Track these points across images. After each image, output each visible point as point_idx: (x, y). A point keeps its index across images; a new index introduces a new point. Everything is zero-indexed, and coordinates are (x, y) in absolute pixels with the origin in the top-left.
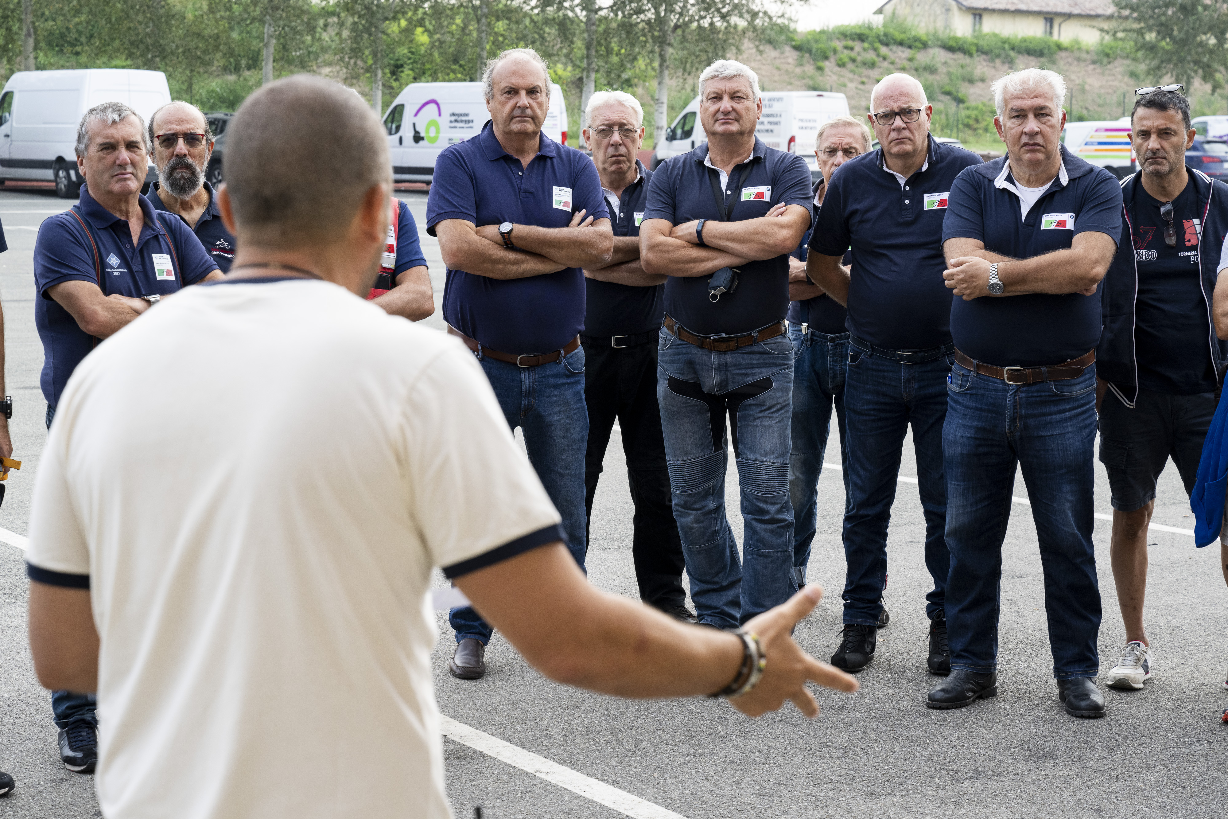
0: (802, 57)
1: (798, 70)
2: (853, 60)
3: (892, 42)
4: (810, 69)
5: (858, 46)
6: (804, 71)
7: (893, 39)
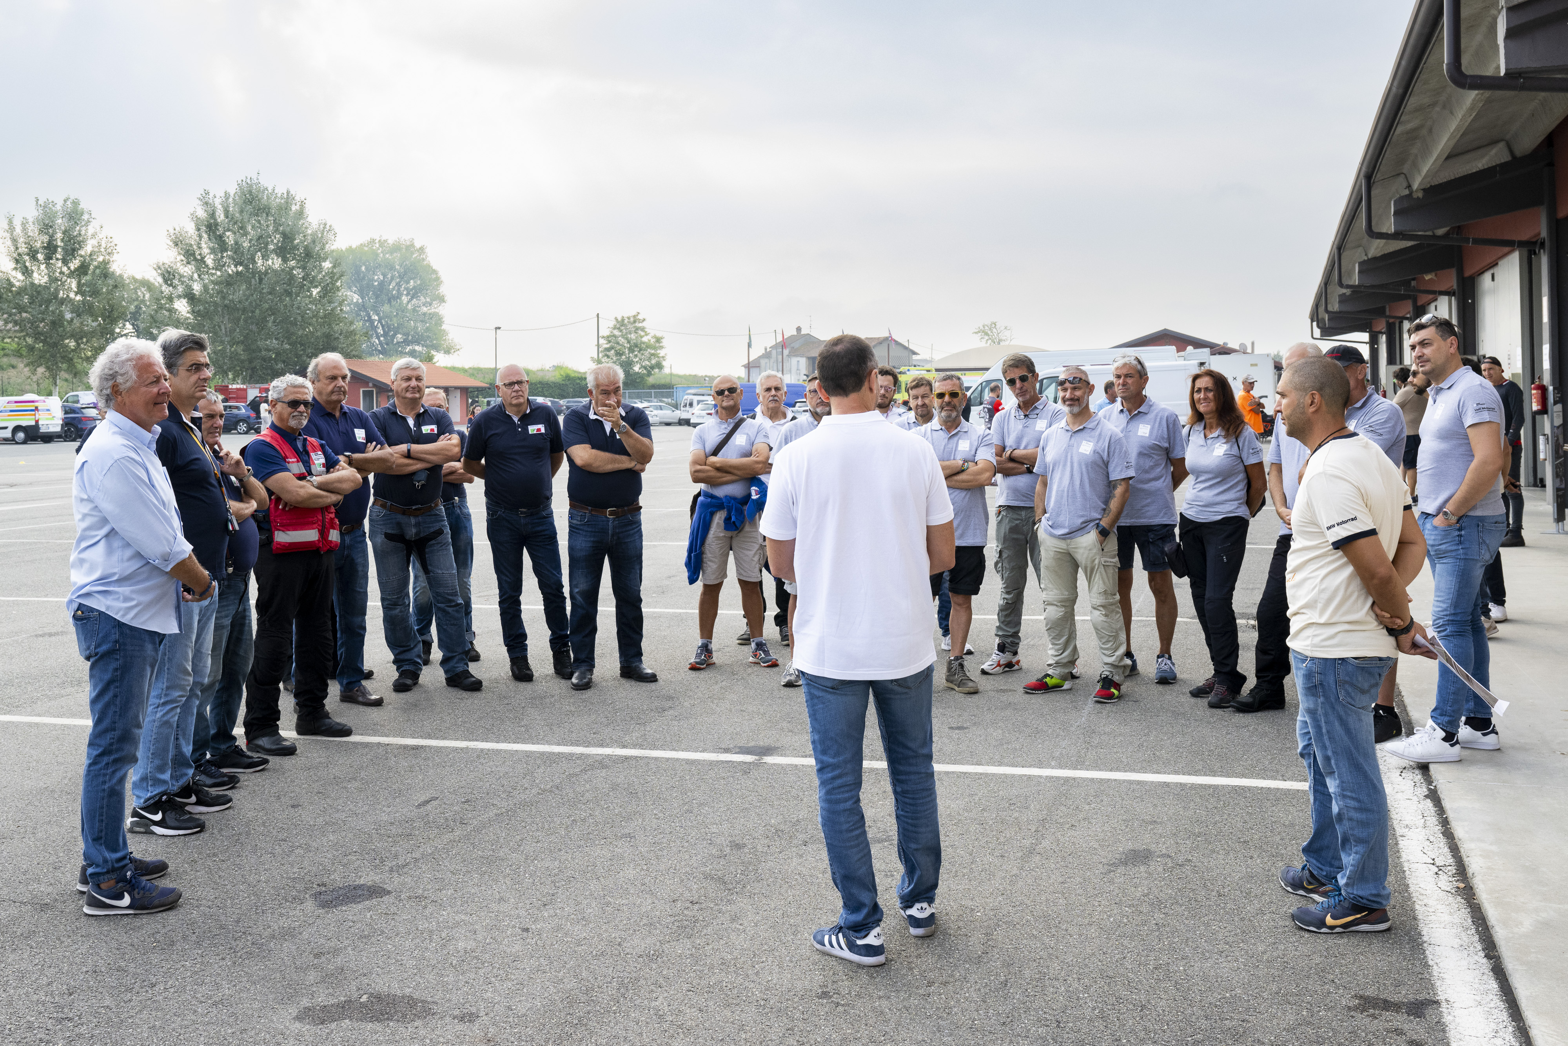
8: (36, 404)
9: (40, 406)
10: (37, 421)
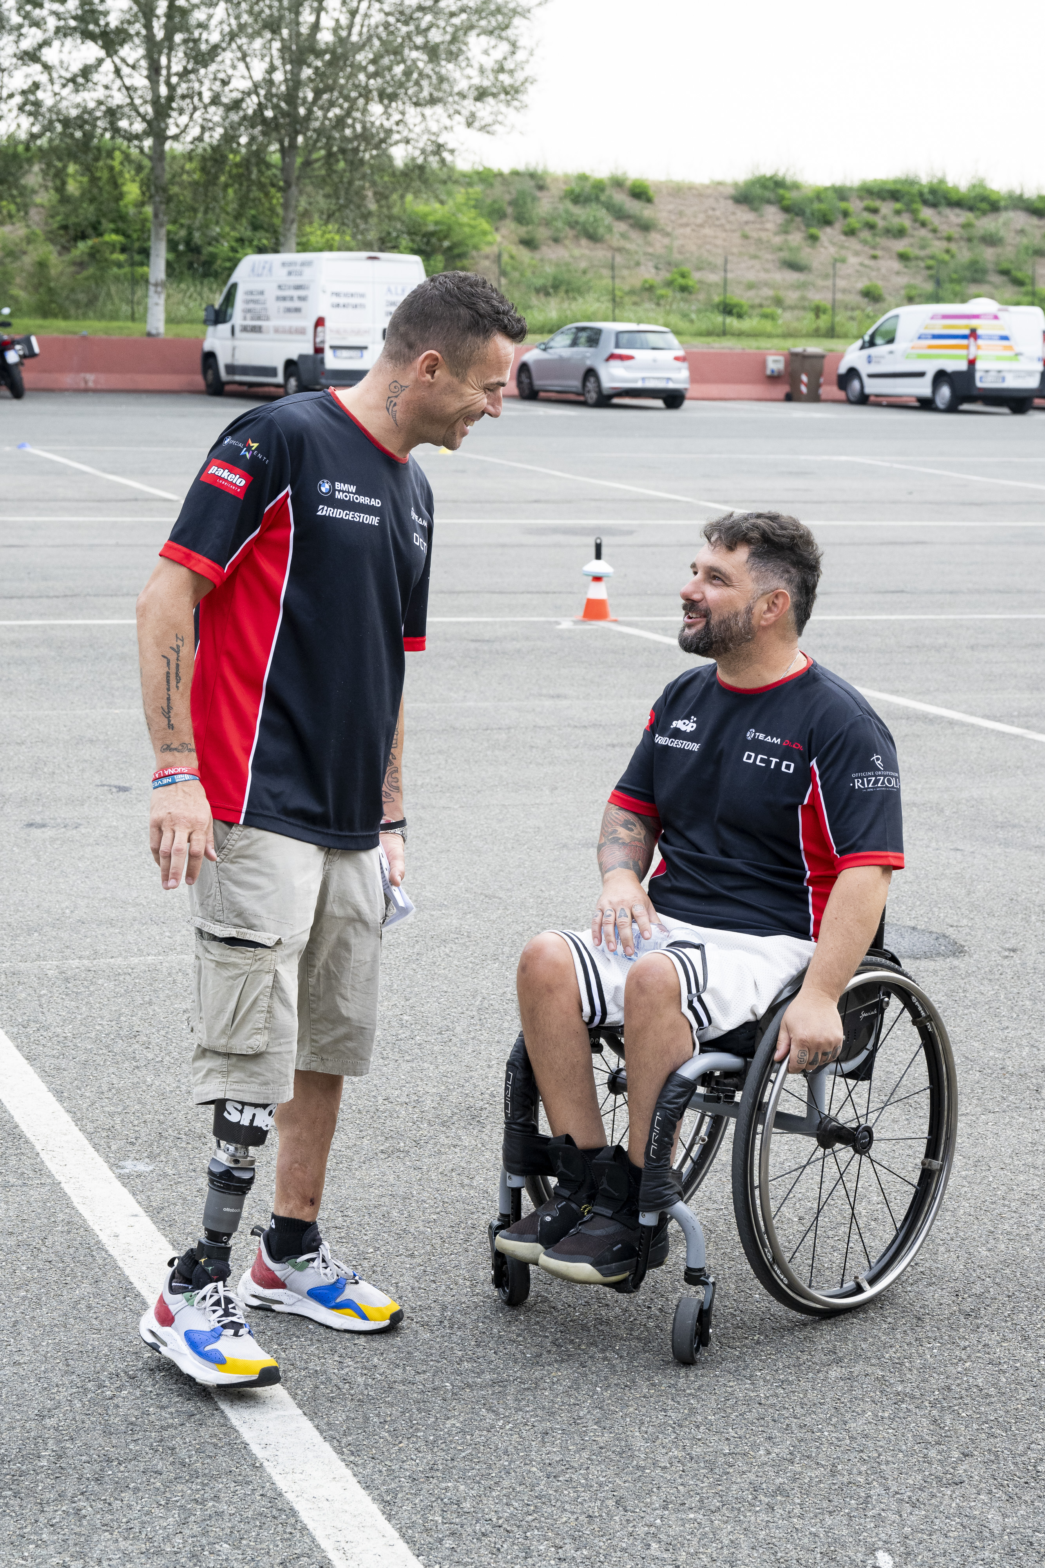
0: (792, 221)
1: (778, 240)
2: (871, 227)
3: (943, 201)
4: (796, 238)
5: (887, 208)
6: (786, 241)
7: (946, 198)
8: (974, 323)
9: (983, 327)
10: (972, 363)
